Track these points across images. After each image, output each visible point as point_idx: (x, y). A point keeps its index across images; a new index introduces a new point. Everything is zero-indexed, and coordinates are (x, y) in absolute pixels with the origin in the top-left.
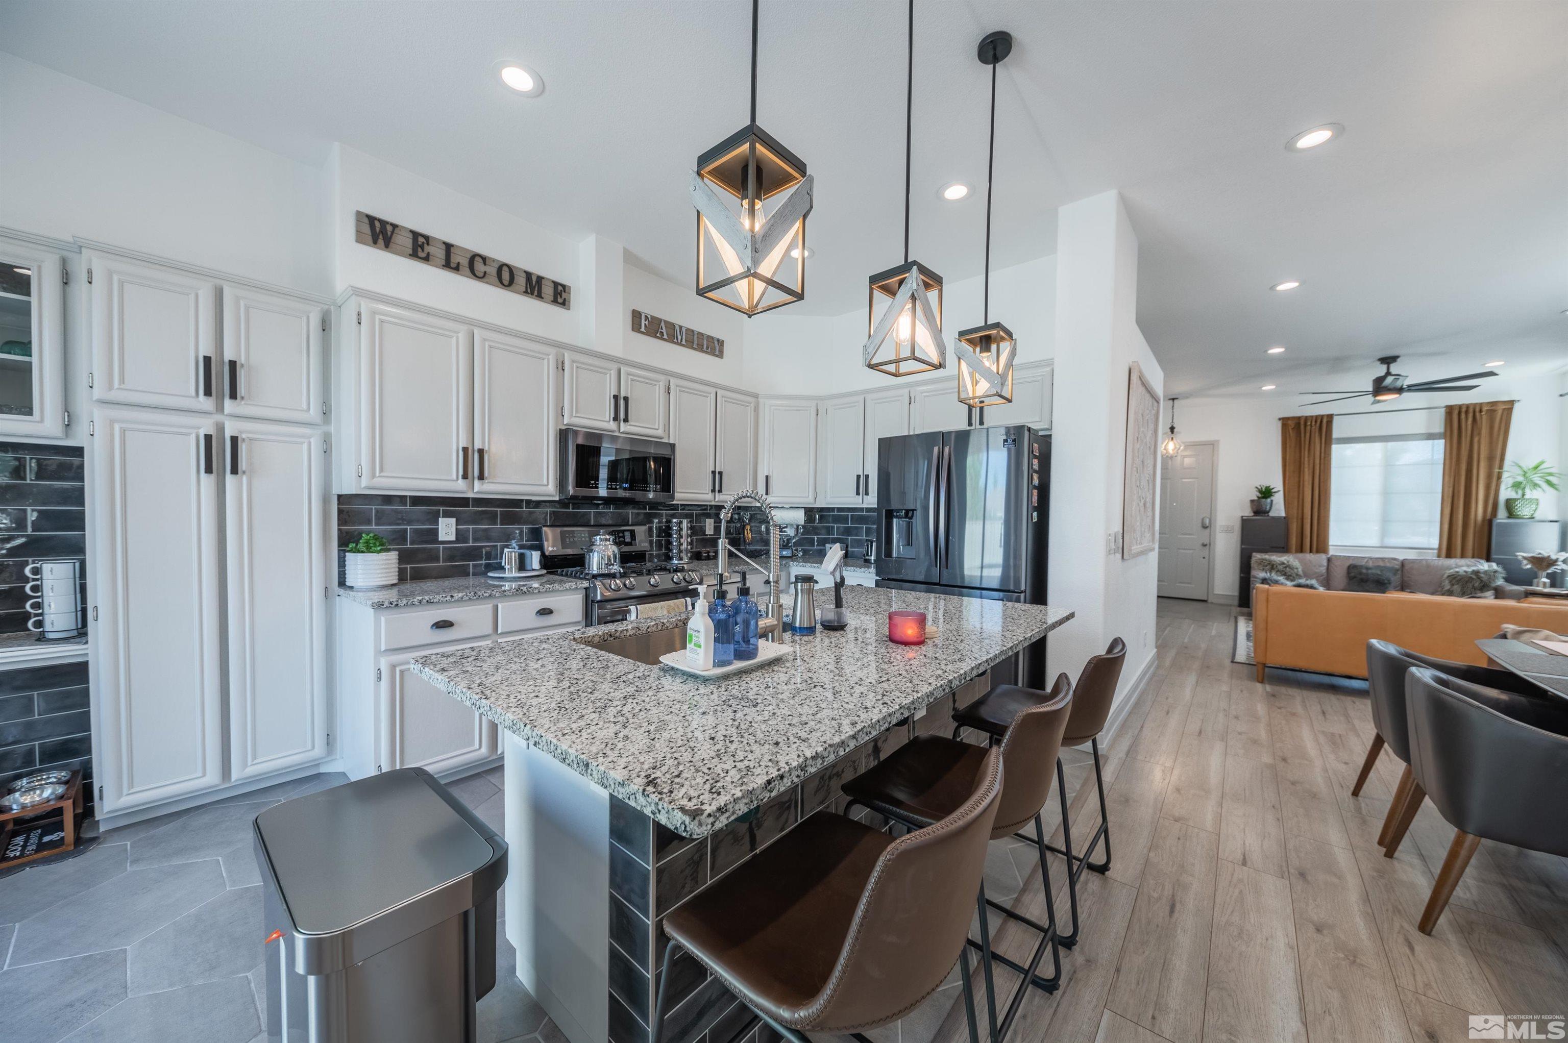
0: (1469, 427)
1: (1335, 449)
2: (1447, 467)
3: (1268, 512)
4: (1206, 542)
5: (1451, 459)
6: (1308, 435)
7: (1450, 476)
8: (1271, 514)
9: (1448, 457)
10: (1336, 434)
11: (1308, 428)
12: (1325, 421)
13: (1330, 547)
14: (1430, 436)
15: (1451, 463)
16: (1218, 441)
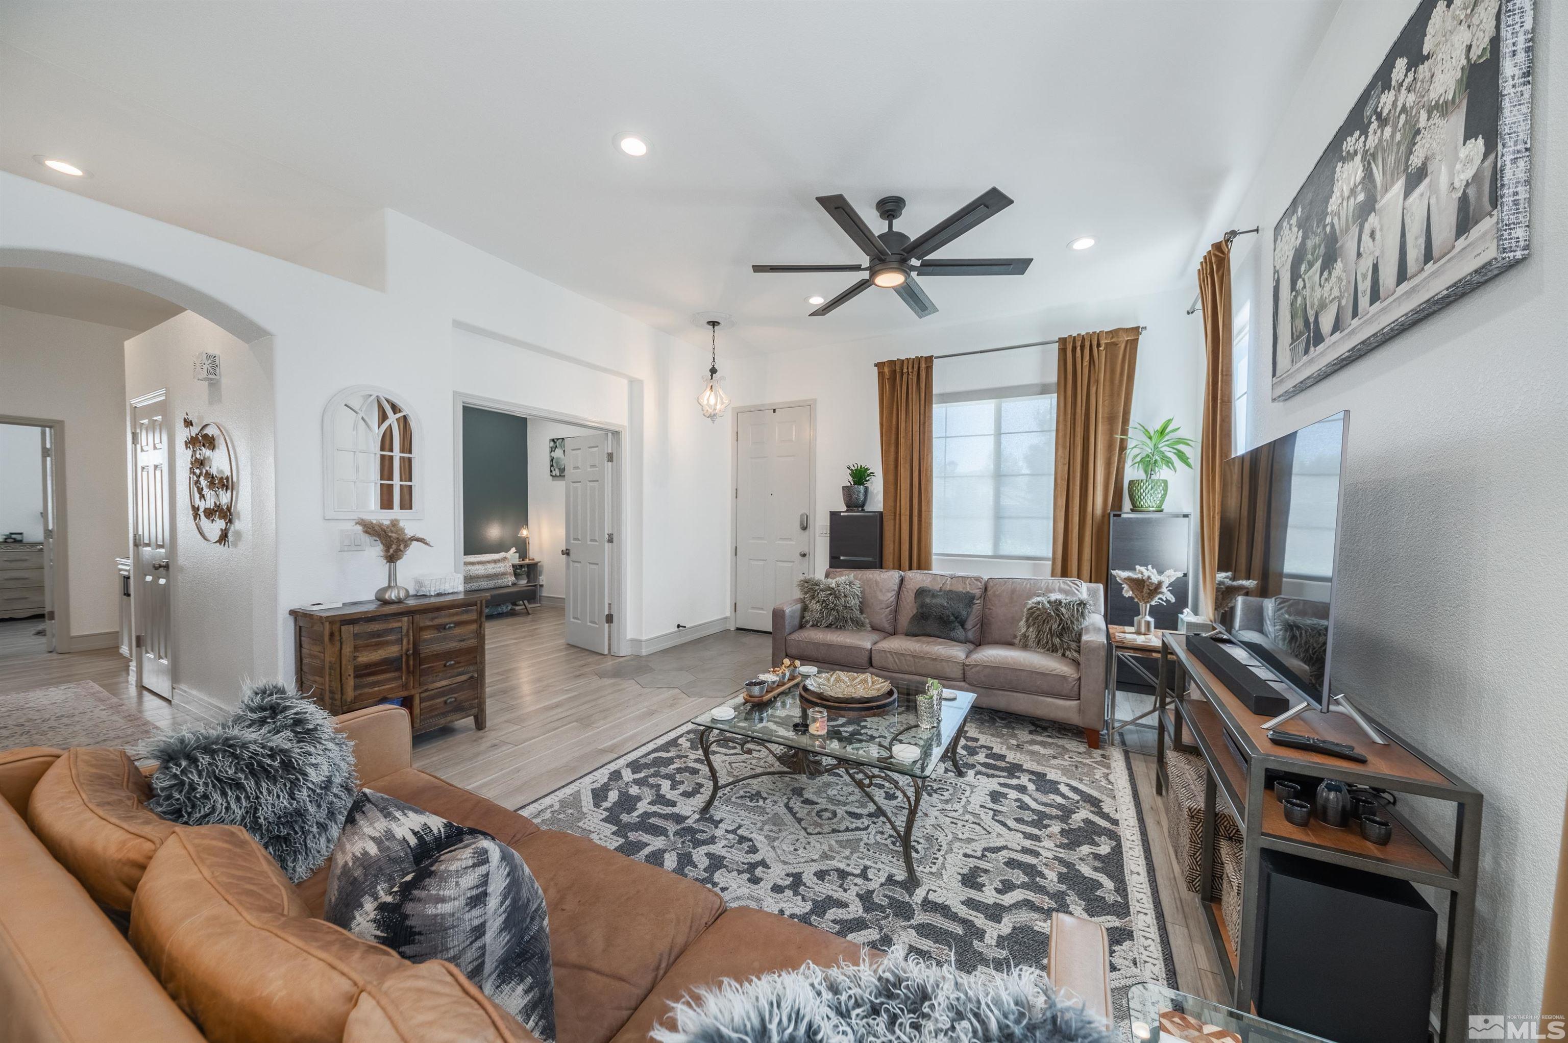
0: (1086, 371)
1: (938, 410)
2: (1061, 434)
3: (863, 505)
4: (806, 550)
5: (1065, 420)
6: (904, 387)
7: (1064, 447)
8: (867, 508)
9: (1061, 418)
10: (937, 388)
11: (905, 376)
12: (923, 365)
13: (934, 557)
14: (1043, 390)
15: (1065, 425)
16: (815, 401)
